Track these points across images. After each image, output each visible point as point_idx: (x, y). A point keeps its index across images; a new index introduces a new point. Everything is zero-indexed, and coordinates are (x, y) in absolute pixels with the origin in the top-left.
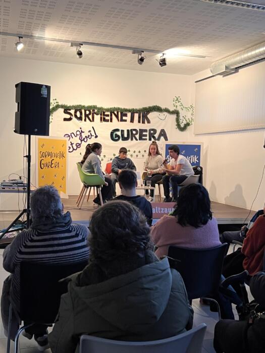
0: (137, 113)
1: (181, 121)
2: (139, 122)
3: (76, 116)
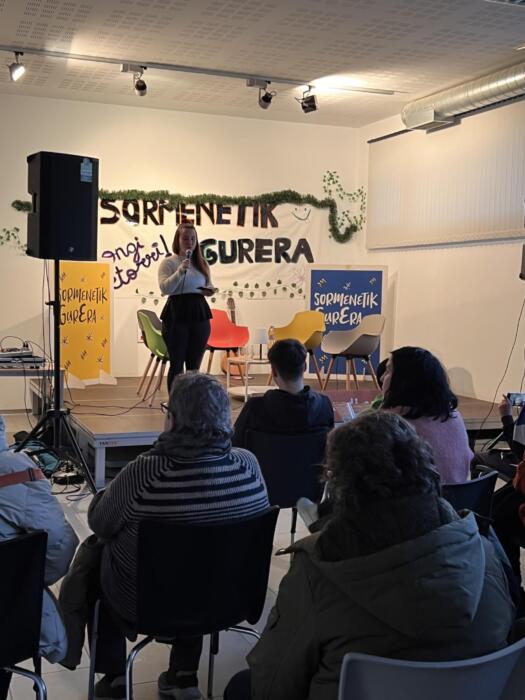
0: (251, 205)
1: (339, 222)
2: (255, 224)
3: (126, 213)
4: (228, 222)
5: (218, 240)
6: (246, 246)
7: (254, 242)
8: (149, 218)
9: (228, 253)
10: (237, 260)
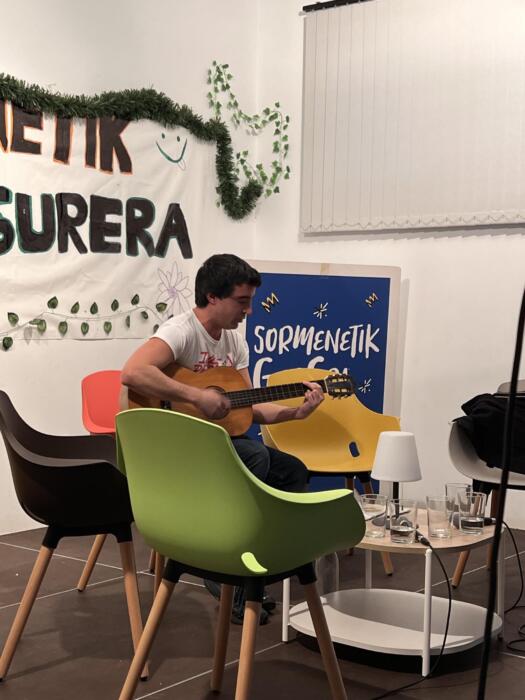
0: (82, 117)
2: (90, 162)
4: (35, 148)
5: (14, 191)
6: (72, 211)
7: (88, 201)
9: (37, 226)
10: (56, 244)
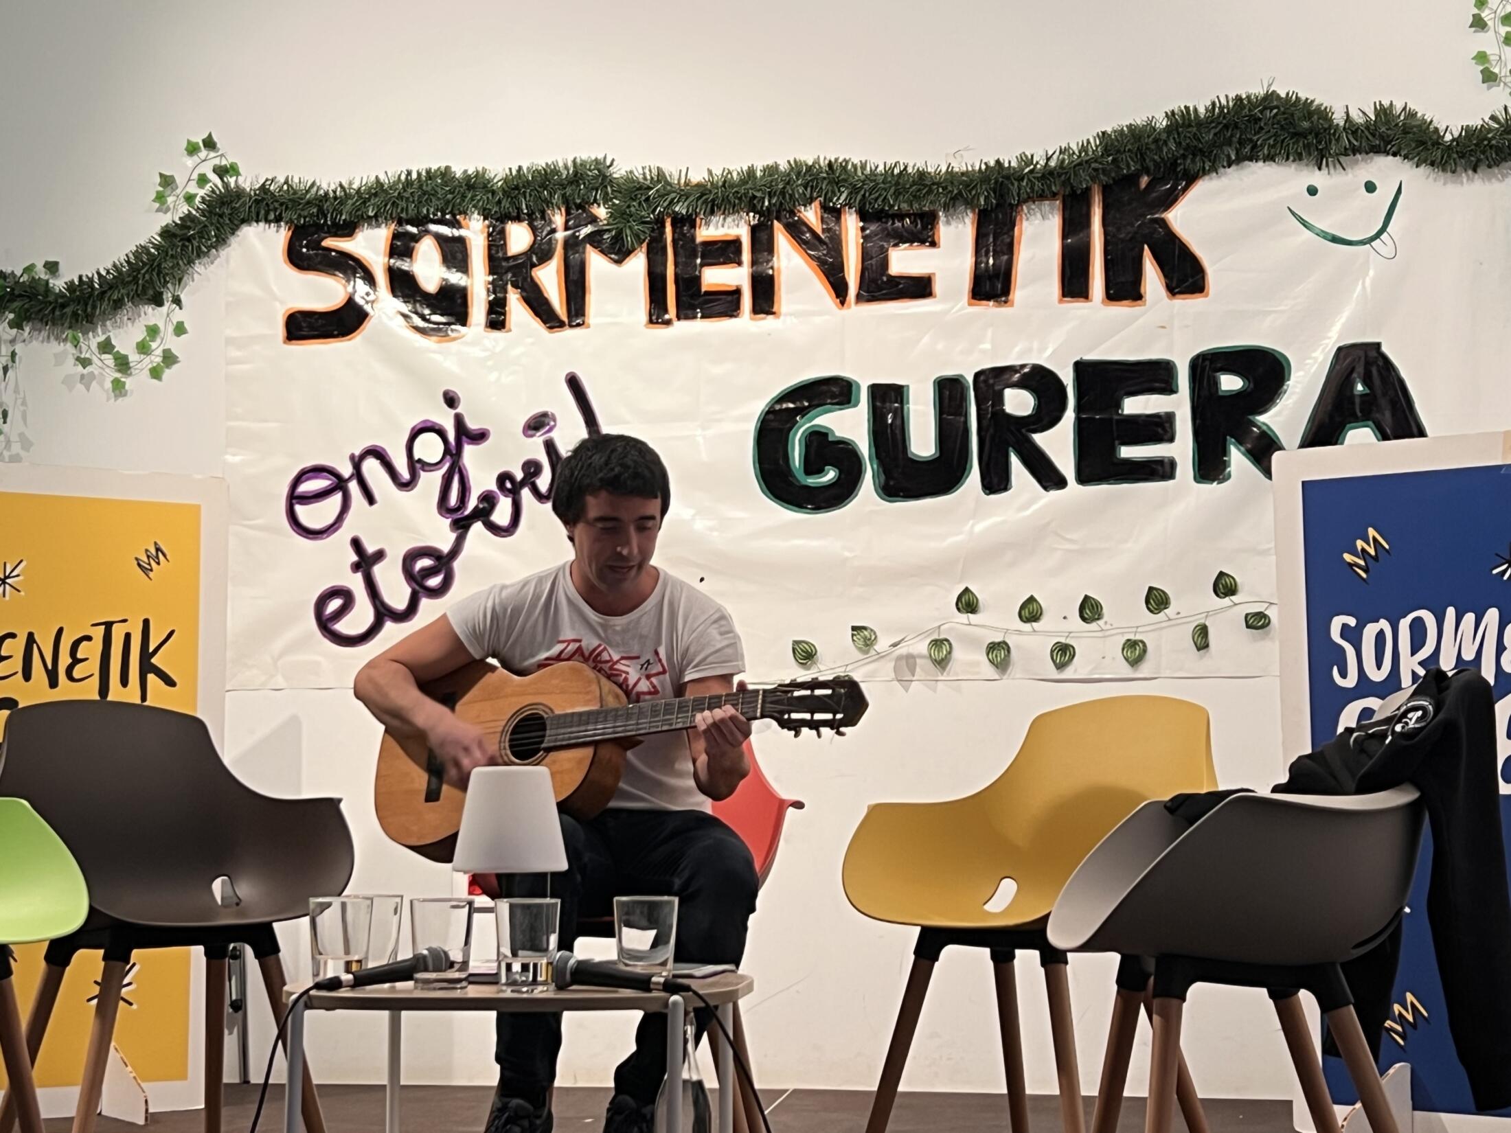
0: (1046, 199)
2: (1073, 288)
3: (403, 284)
4: (920, 287)
5: (864, 381)
6: (1018, 402)
7: (1067, 377)
8: (515, 301)
9: (923, 441)
10: (974, 477)
